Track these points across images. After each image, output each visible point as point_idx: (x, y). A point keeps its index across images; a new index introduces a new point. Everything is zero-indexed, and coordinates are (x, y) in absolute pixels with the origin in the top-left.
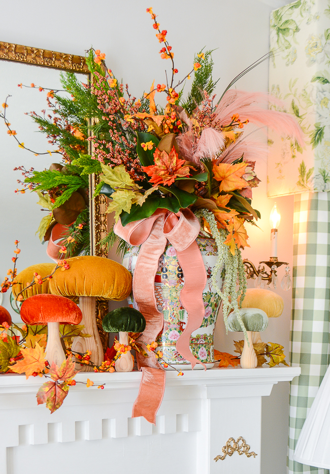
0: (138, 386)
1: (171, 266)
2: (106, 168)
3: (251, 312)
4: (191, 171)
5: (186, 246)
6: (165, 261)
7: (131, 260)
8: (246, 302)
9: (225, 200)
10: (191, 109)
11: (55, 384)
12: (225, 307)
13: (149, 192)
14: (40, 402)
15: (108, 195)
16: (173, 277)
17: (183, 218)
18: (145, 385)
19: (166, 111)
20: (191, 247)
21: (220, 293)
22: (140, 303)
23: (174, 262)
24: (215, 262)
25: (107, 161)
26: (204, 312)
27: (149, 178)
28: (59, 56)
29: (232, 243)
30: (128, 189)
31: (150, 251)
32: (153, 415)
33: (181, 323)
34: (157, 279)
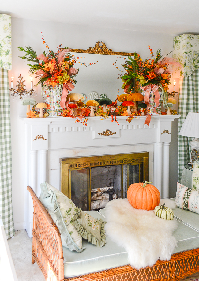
0: (146, 118)
1: (152, 95)
2: (139, 76)
3: (169, 103)
4: (157, 76)
5: (156, 91)
6: (151, 93)
7: (144, 93)
8: (168, 101)
9: (164, 81)
10: (156, 62)
11: (130, 118)
12: (164, 103)
13: (148, 80)
14: (127, 121)
15: (139, 81)
16: (153, 97)
17: (155, 85)
18: (147, 118)
19: (151, 64)
20: (157, 91)
21: (163, 100)
22: (145, 102)
23: (153, 94)
24: (162, 94)
25: (139, 75)
26: (159, 104)
27: (148, 77)
28: (128, 53)
29: (165, 90)
30: (144, 80)
31: (148, 92)
32: (149, 124)
33: (154, 106)
34: (149, 97)
